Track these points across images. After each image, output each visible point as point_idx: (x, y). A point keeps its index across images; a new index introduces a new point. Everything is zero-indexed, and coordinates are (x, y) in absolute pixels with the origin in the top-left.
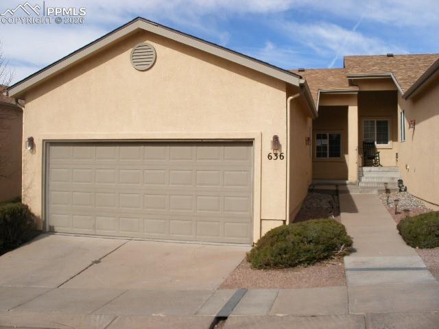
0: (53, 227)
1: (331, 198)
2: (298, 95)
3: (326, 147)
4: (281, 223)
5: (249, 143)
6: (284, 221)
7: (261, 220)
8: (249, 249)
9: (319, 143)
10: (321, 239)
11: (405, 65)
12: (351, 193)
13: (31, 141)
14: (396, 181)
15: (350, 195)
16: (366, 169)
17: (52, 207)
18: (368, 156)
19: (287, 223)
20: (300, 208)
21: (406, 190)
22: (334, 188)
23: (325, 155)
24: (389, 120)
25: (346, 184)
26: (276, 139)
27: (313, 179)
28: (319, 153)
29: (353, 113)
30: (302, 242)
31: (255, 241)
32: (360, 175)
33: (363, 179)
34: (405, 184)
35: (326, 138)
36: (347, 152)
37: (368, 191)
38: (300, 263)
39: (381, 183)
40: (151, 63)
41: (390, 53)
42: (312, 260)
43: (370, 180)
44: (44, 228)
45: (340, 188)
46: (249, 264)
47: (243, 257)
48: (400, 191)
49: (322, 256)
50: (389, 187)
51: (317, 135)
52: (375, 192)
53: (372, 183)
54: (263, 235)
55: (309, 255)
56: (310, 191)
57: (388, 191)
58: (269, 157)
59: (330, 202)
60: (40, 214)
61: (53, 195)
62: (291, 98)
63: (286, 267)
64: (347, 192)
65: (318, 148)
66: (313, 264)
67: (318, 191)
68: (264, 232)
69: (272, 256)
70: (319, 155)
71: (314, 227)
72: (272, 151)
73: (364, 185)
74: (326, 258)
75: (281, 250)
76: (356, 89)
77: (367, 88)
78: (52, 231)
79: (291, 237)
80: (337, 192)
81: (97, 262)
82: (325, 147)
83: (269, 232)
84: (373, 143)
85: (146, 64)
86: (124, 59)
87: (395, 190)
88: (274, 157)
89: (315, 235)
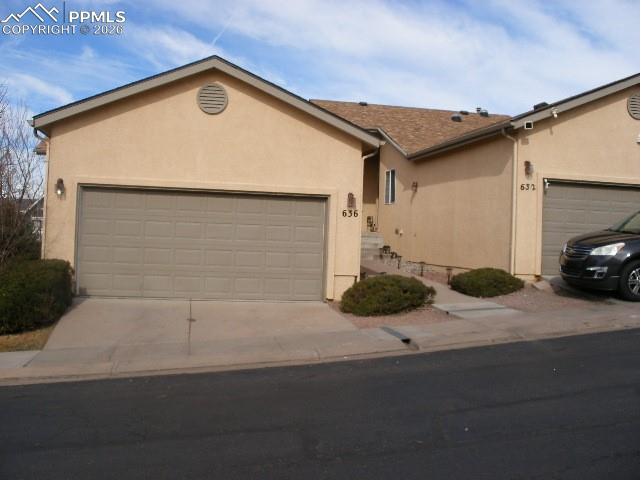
0: (85, 289)
4: (352, 279)
5: (324, 199)
6: (356, 277)
7: (335, 276)
13: (61, 183)
19: (358, 279)
26: (351, 199)
41: (364, 101)
44: (75, 290)
58: (344, 214)
62: (365, 157)
72: (346, 208)
78: (83, 294)
81: (192, 320)
88: (349, 214)
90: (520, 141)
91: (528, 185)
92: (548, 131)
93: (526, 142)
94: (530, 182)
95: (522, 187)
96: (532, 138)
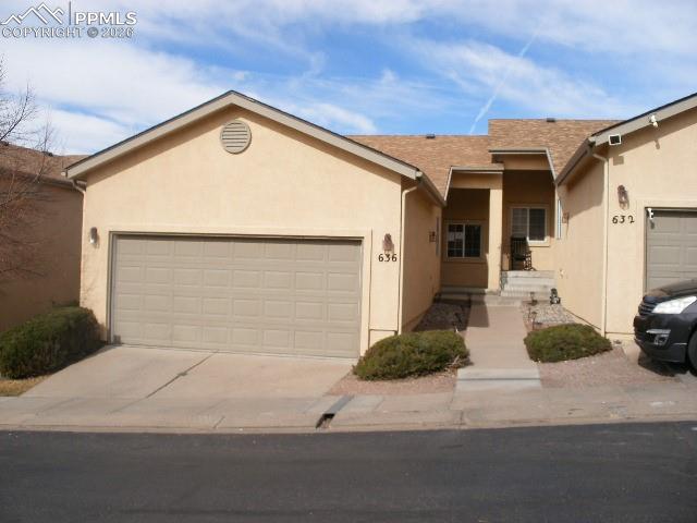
0: (119, 337)
1: (459, 310)
2: (414, 188)
3: (461, 242)
4: (393, 334)
5: (357, 241)
6: (396, 332)
7: (370, 330)
8: (355, 363)
9: (451, 237)
10: (434, 350)
11: (567, 135)
12: (487, 305)
13: (94, 233)
14: (549, 290)
15: (485, 308)
16: (511, 274)
17: (118, 313)
18: (517, 256)
19: (400, 333)
20: (419, 320)
21: (559, 302)
22: (465, 298)
23: (459, 254)
24: (545, 207)
25: (484, 294)
26: (388, 238)
27: (442, 285)
28: (452, 250)
29: (496, 198)
30: (413, 352)
31: (363, 354)
32: (503, 280)
33: (507, 287)
34: (560, 294)
35: (461, 231)
36: (487, 251)
37: (509, 303)
38: (410, 374)
39: (527, 293)
40: (245, 145)
42: (424, 371)
43: (516, 289)
44: (109, 338)
45: (473, 298)
46: (355, 377)
47: (349, 370)
48: (552, 303)
49: (433, 368)
50: (536, 297)
51: (450, 226)
52: (518, 304)
53: (518, 292)
54: (371, 345)
55: (419, 366)
56: (436, 300)
57: (534, 303)
58: (381, 258)
59: (456, 314)
60: (104, 321)
61: (119, 297)
62: (406, 191)
63: (395, 378)
64: (482, 303)
65: (451, 244)
66: (425, 376)
67: (446, 301)
68: (373, 343)
69: (380, 366)
70: (451, 254)
71: (427, 338)
72: (383, 252)
73: (506, 295)
74: (438, 370)
75: (390, 360)
76: (500, 167)
77: (514, 166)
78: (118, 342)
79: (402, 347)
80: (469, 303)
81: (184, 374)
82: (459, 243)
83: (378, 343)
84: (525, 239)
85: (239, 146)
86: (212, 138)
87: (545, 302)
88: (385, 258)
89: (427, 345)
90: (611, 160)
91: (623, 217)
92: (653, 144)
93: (620, 161)
94: (626, 213)
95: (615, 220)
96: (627, 155)
